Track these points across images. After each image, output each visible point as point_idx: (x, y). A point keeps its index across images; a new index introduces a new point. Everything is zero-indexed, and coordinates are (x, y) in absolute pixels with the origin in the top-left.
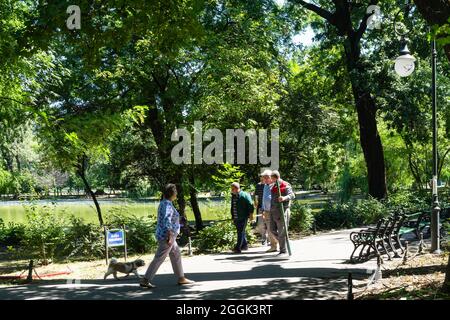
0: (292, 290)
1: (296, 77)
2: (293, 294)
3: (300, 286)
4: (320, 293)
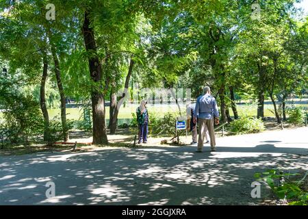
0: (274, 161)
1: (300, 29)
2: (273, 164)
3: (280, 159)
4: (292, 164)
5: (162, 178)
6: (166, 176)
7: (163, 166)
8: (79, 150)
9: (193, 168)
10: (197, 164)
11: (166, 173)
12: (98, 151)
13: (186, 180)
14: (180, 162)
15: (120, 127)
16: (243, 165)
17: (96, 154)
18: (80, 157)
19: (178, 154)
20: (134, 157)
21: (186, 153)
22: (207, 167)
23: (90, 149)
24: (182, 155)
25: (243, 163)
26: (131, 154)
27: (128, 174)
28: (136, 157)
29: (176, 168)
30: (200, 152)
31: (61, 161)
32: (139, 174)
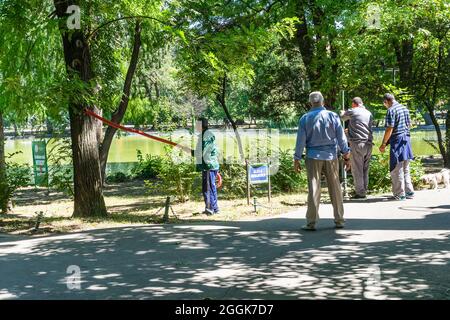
5: (260, 287)
6: (267, 282)
7: (249, 262)
8: (47, 230)
9: (315, 265)
10: (321, 257)
11: (265, 277)
12: (91, 232)
13: (316, 292)
14: (283, 251)
15: (111, 179)
16: (423, 258)
17: (89, 239)
18: (59, 246)
19: (270, 236)
20: (176, 244)
21: (284, 233)
22: (348, 263)
23: (73, 227)
24: (279, 237)
25: (421, 253)
26: (167, 236)
27: (181, 281)
28: (180, 243)
29: (280, 265)
30: (313, 230)
31: (19, 255)
32: (207, 280)
